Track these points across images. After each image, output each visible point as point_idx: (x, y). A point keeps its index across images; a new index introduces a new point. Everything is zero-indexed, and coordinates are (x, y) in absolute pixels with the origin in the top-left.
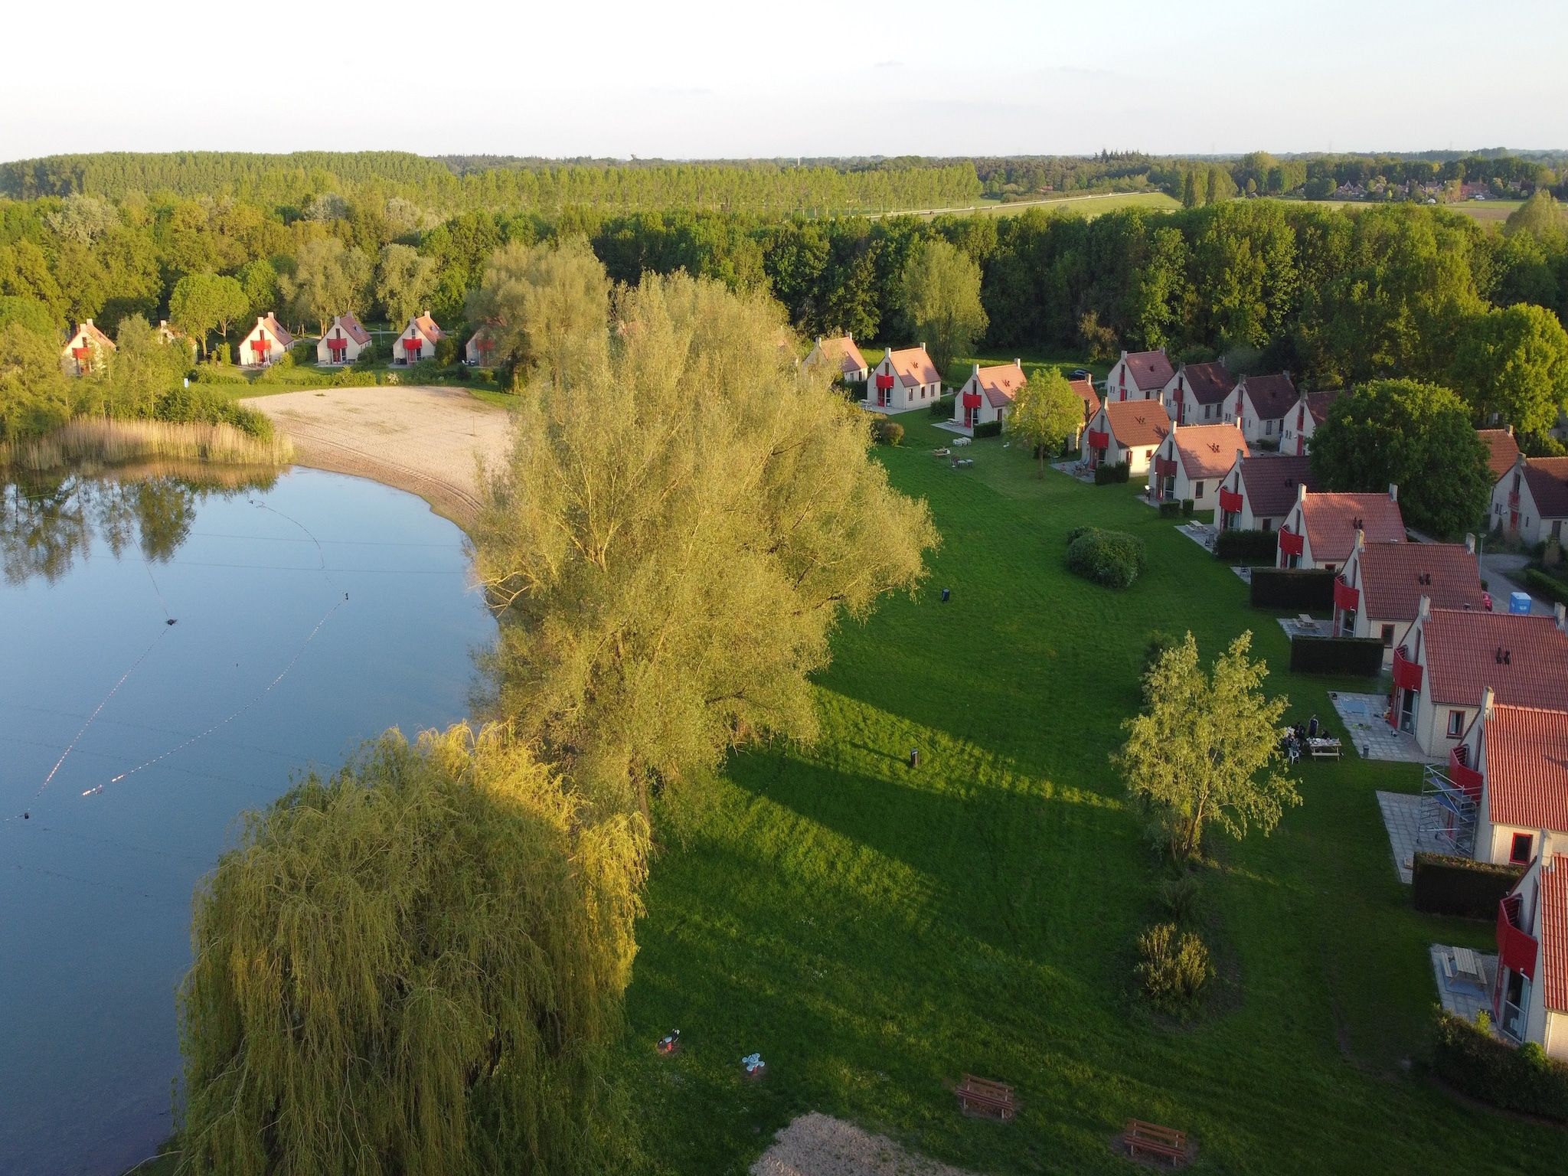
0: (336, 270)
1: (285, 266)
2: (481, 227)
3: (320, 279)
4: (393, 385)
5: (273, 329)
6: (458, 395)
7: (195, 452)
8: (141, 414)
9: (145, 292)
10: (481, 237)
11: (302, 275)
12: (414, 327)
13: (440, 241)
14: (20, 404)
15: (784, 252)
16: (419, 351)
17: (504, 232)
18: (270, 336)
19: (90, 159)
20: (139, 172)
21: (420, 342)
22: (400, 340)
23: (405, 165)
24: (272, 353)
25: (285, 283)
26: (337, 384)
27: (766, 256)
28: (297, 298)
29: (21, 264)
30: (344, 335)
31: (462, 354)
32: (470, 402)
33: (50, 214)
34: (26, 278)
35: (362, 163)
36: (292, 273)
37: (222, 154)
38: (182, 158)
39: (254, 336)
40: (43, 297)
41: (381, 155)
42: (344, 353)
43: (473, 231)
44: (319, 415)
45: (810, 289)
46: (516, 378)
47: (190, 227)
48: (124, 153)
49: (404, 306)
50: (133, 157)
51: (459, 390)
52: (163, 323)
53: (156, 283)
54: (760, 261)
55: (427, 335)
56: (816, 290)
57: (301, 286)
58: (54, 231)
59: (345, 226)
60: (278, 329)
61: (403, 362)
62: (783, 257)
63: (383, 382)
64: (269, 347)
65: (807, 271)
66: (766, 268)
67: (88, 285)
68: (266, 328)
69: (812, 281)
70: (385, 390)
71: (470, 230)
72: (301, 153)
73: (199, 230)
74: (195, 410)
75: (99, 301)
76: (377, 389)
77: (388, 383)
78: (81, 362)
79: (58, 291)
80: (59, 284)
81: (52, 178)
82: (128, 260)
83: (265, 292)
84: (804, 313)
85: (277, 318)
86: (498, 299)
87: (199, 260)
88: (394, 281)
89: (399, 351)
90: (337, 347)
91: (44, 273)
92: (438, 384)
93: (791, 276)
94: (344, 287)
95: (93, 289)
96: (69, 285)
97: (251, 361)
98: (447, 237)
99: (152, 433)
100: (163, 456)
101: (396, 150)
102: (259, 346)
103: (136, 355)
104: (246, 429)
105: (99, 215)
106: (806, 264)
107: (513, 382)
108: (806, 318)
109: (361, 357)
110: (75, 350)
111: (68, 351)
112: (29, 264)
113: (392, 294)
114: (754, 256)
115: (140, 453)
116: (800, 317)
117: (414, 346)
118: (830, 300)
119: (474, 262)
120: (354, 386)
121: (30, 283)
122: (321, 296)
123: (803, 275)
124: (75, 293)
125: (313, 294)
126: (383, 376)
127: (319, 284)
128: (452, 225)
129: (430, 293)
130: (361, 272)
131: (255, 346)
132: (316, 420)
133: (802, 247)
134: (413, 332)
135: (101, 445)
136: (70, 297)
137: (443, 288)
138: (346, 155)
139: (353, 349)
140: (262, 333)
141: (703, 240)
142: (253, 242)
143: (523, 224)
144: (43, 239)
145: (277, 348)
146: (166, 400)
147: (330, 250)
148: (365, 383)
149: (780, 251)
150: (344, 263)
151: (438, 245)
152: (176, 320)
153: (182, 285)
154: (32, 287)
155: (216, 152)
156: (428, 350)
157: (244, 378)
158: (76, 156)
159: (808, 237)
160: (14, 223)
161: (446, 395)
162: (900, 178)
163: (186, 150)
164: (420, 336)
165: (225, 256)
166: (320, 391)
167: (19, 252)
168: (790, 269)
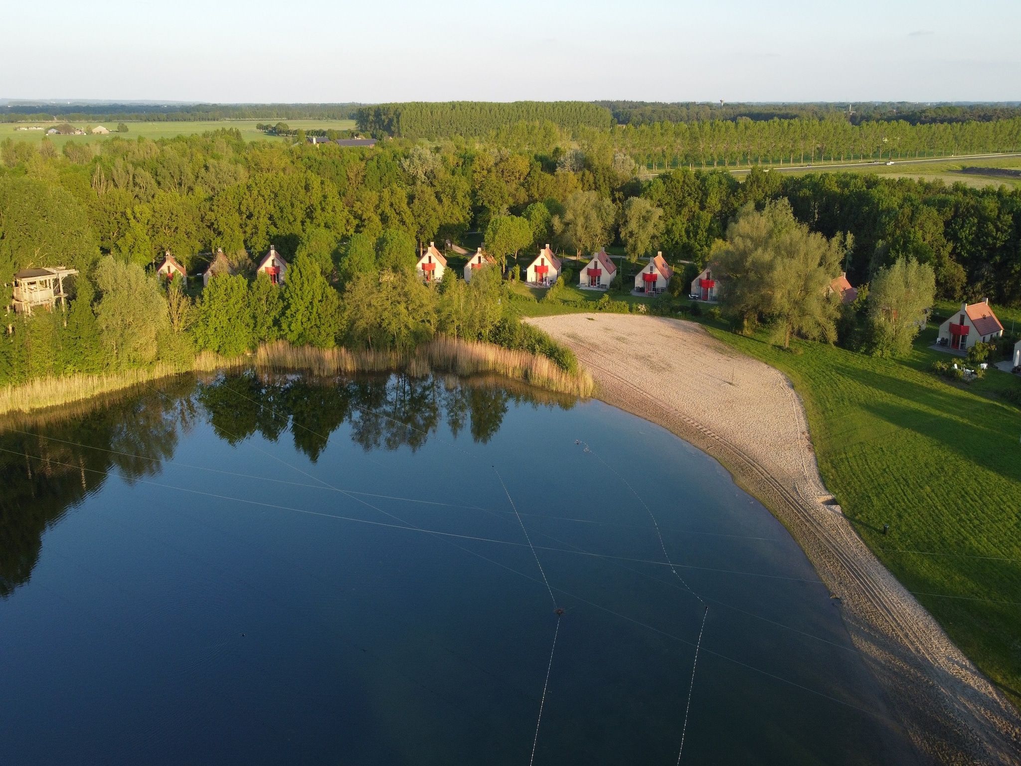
0: (594, 214)
1: (556, 209)
2: (687, 180)
3: (581, 221)
4: (641, 313)
5: (549, 257)
6: (697, 331)
7: (518, 373)
8: (480, 337)
9: (461, 219)
10: (686, 188)
11: (569, 216)
12: (652, 265)
13: (657, 190)
14: (406, 326)
15: (964, 221)
16: (654, 283)
17: (704, 185)
18: (548, 263)
19: (404, 106)
20: (430, 114)
21: (656, 276)
22: (641, 274)
23: (582, 110)
24: (549, 275)
25: (556, 221)
26: (600, 309)
27: (947, 224)
28: (564, 232)
29: (393, 200)
30: (600, 266)
31: (687, 289)
32: (710, 341)
33: (402, 159)
34: (395, 210)
35: (556, 109)
36: (562, 217)
37: (475, 103)
38: (453, 106)
39: (537, 262)
40: (404, 223)
41: (568, 103)
42: (599, 280)
43: (681, 183)
44: (597, 342)
45: (991, 256)
46: (745, 323)
47: (483, 169)
48: (422, 102)
49: (639, 244)
50: (427, 104)
51: (695, 325)
52: (479, 249)
53: (468, 214)
54: (941, 229)
55: (661, 271)
56: (998, 258)
57: (567, 224)
58: (404, 170)
59: (589, 176)
60: (553, 257)
61: (641, 290)
62: (962, 227)
63: (634, 310)
64: (547, 270)
65: (990, 241)
66: (946, 234)
67: (430, 216)
68: (545, 257)
69: (993, 250)
70: (637, 318)
71: (678, 182)
72: (521, 102)
73: (489, 171)
74: (519, 340)
75: (435, 225)
76: (629, 316)
77: (638, 311)
78: (426, 272)
79: (412, 219)
80: (413, 214)
81: (383, 117)
82: (454, 198)
83: (542, 226)
84: (983, 276)
85: (553, 249)
86: (748, 264)
87: (497, 199)
88: (633, 225)
89: (639, 282)
90: (594, 274)
91: (404, 206)
92: (677, 317)
93: (971, 243)
94: (597, 226)
95: (433, 219)
96: (419, 216)
97: (534, 280)
98: (662, 188)
99: (489, 353)
100: (495, 372)
101: (577, 100)
102: (539, 270)
103: (480, 293)
104: (559, 363)
105: (431, 160)
106: (988, 235)
107: (744, 326)
108: (984, 282)
109: (613, 284)
110: (423, 265)
111: (419, 265)
112: (397, 201)
113: (631, 234)
114: (935, 224)
115: (480, 369)
116: (977, 279)
117: (651, 279)
118: (1013, 268)
119: (680, 206)
120: (612, 312)
121: (397, 213)
122: (580, 231)
123: (984, 245)
124: (422, 220)
125: (576, 231)
126: (634, 306)
127: (580, 224)
128: (664, 177)
129: (658, 234)
130: (610, 217)
131: (536, 269)
132: (596, 346)
133: (983, 219)
134: (651, 269)
135: (455, 359)
136: (419, 224)
137: (668, 232)
138: (547, 103)
139: (606, 277)
140: (543, 260)
141: (885, 205)
142: (531, 187)
143: (718, 179)
144: (397, 175)
145: (552, 271)
146: (498, 328)
147: (588, 199)
148: (620, 311)
149: (960, 220)
150: (598, 208)
151: (655, 193)
152: (487, 247)
153: (493, 223)
154: (398, 216)
155: (472, 102)
156: (661, 283)
157: (532, 296)
158: (396, 104)
159: (988, 210)
160: (383, 164)
161: (686, 329)
162: (961, 129)
163: (455, 100)
164: (656, 272)
165: (514, 196)
166: (590, 315)
167: (392, 193)
168: (970, 237)
